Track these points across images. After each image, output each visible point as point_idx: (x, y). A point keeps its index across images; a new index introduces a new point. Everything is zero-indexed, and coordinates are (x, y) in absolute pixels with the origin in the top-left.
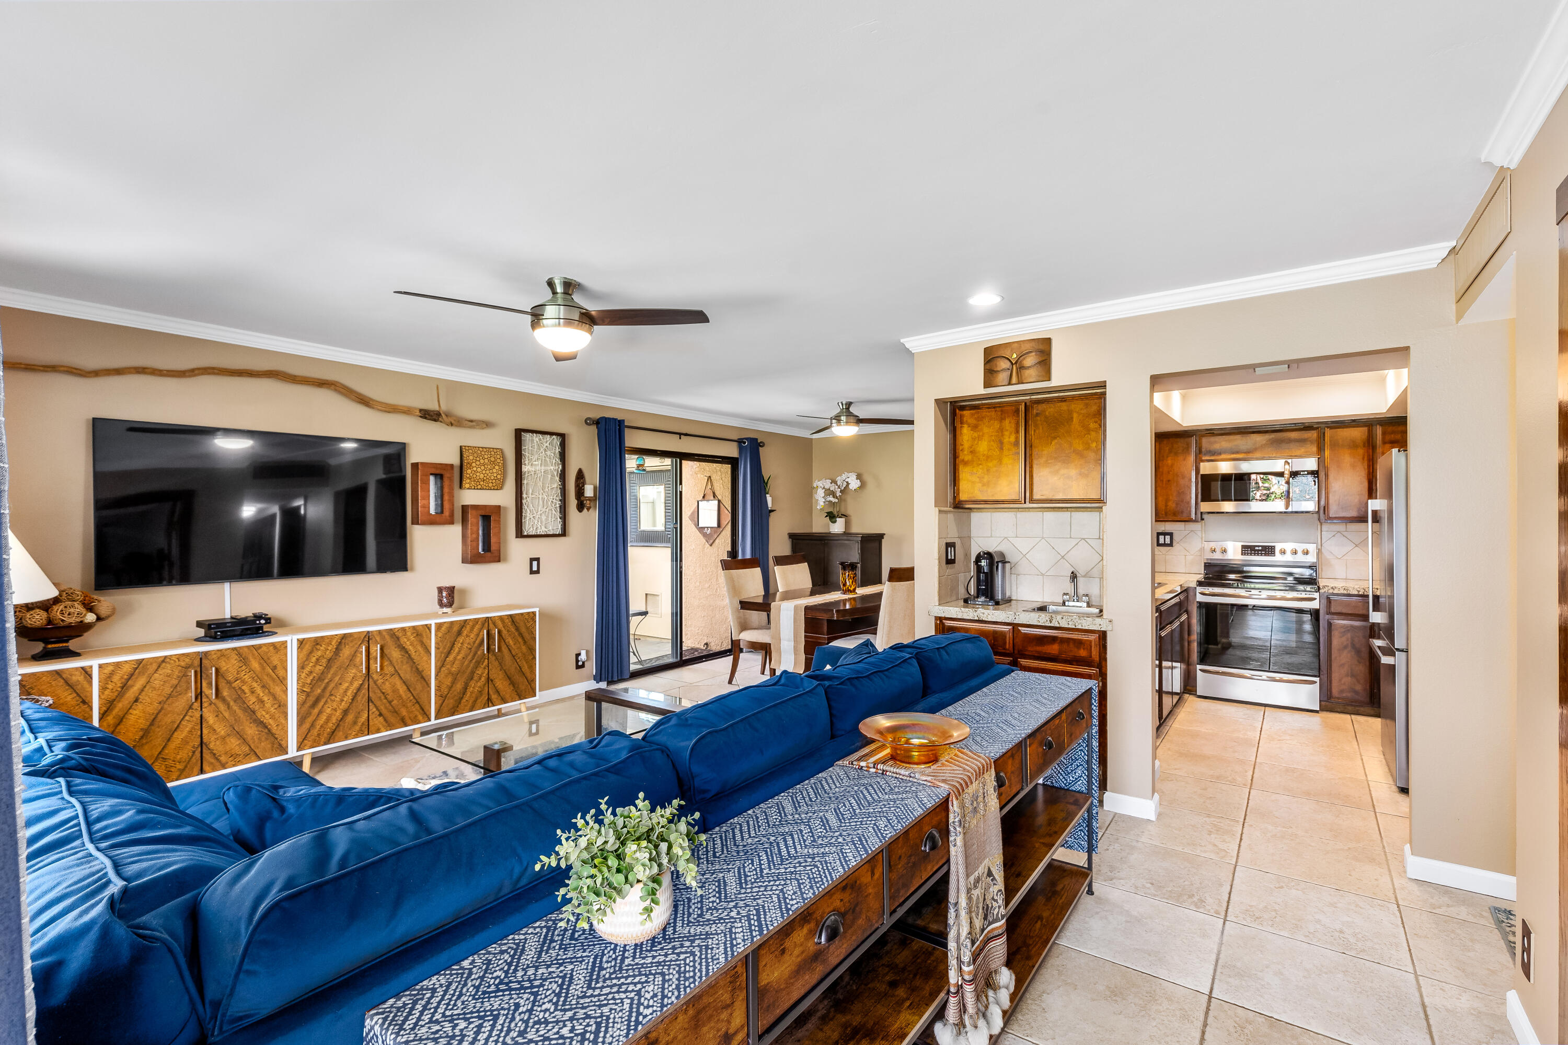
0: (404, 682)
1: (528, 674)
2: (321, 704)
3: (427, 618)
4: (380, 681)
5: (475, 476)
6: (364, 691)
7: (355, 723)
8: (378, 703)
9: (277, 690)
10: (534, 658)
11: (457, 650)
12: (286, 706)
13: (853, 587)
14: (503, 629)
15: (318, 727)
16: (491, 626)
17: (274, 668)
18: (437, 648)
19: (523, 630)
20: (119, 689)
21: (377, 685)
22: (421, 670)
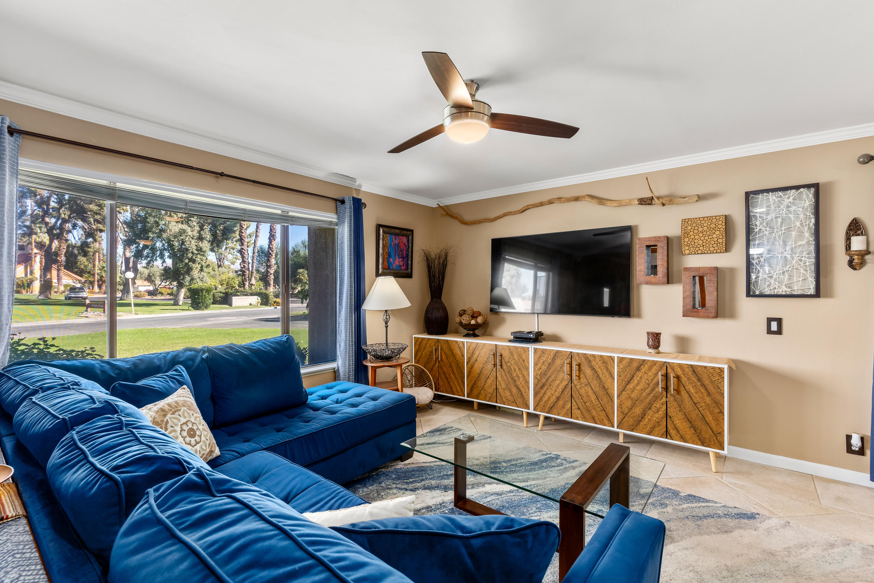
0: (594, 392)
2: (545, 388)
3: (612, 352)
4: (578, 387)
6: (569, 389)
7: (563, 407)
8: (577, 401)
9: (525, 373)
10: (722, 412)
11: (636, 382)
12: (529, 383)
14: (682, 376)
15: (544, 401)
16: (669, 370)
17: (524, 361)
18: (619, 376)
21: (576, 388)
22: (606, 387)
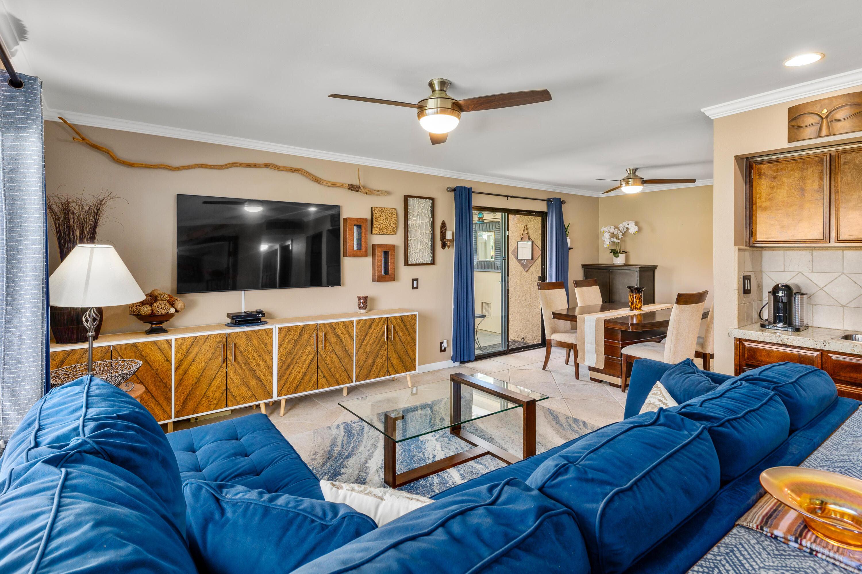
0: (338, 357)
1: (411, 355)
2: (291, 368)
3: (352, 317)
4: (324, 356)
5: (380, 226)
6: (315, 361)
7: (310, 381)
8: (323, 370)
9: (267, 358)
10: (415, 345)
11: (368, 338)
12: (272, 368)
13: (639, 306)
14: (396, 325)
15: (289, 382)
16: (389, 323)
17: (266, 345)
18: (357, 336)
19: (408, 326)
20: (185, 354)
21: (322, 358)
22: (347, 349)
